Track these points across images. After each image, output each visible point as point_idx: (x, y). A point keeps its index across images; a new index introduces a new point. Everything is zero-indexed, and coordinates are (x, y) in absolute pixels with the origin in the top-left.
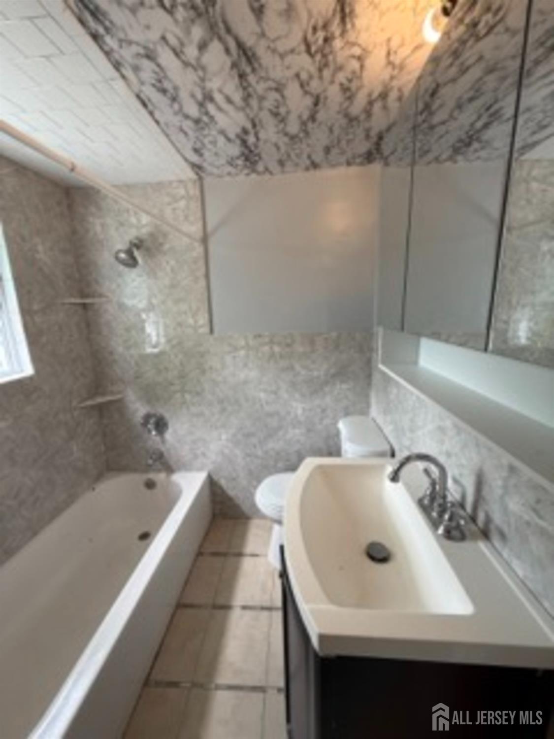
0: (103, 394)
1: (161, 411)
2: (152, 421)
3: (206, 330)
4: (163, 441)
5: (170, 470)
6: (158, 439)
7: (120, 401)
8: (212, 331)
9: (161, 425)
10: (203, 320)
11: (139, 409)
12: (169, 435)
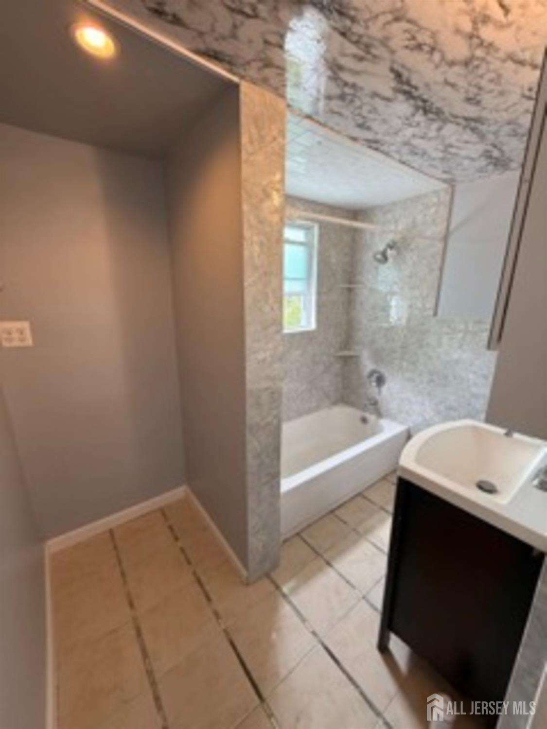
0: (349, 349)
1: (383, 370)
2: (376, 375)
3: (431, 313)
4: (380, 392)
5: (379, 414)
6: (376, 390)
7: (357, 357)
8: (435, 314)
9: (380, 381)
10: (430, 304)
11: (368, 365)
12: (385, 389)
